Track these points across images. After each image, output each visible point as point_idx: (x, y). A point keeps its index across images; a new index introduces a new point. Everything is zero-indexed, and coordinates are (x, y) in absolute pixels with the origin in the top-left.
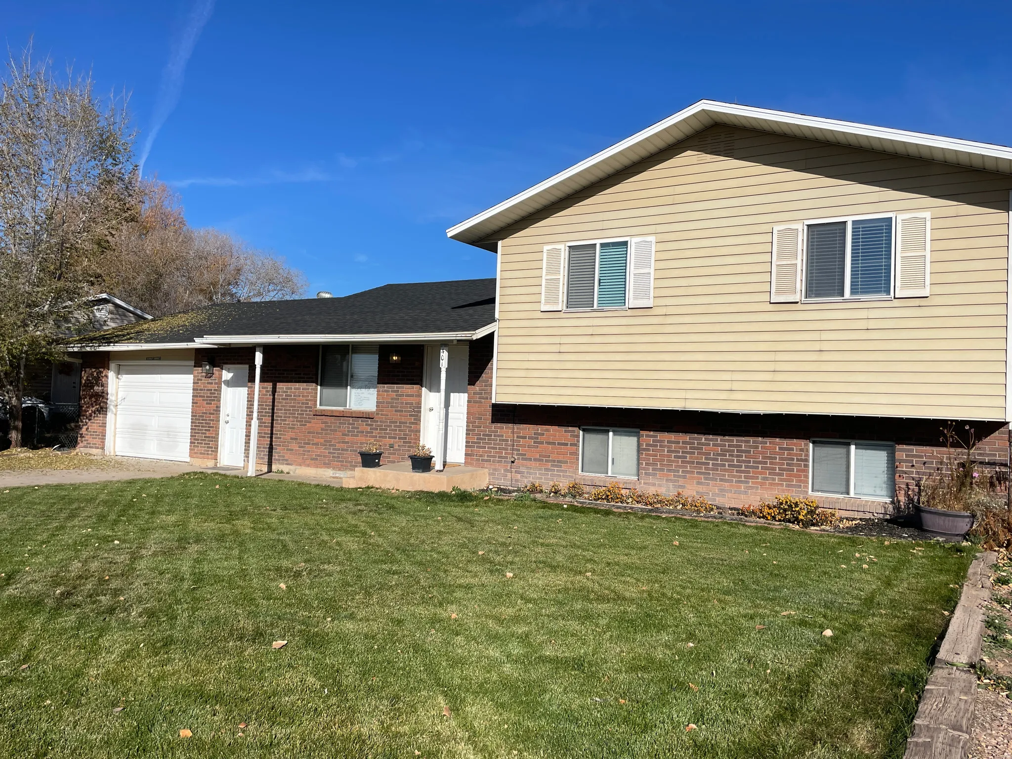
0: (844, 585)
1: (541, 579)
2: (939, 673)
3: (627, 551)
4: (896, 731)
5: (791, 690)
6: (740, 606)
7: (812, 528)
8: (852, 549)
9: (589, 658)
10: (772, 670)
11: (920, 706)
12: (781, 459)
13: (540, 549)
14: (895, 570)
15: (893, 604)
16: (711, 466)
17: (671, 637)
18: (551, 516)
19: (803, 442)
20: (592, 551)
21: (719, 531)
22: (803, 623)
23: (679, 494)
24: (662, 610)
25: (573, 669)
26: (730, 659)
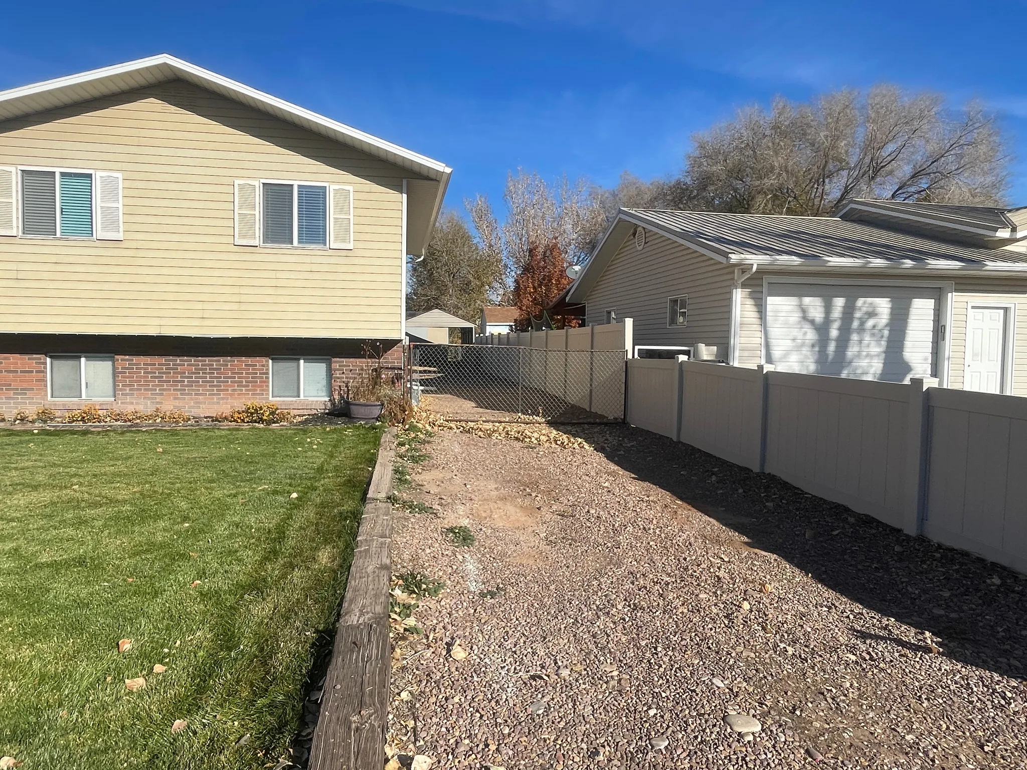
0: (301, 461)
1: (20, 499)
2: (369, 507)
3: (112, 463)
4: (346, 548)
5: (271, 540)
6: (224, 489)
7: (274, 425)
8: (304, 437)
9: (91, 555)
10: (255, 529)
11: (360, 528)
12: (247, 373)
13: (14, 473)
14: (335, 446)
15: (336, 469)
16: (186, 383)
17: (167, 523)
18: (21, 442)
19: (264, 360)
20: (75, 467)
21: (197, 436)
22: (275, 492)
23: (157, 409)
24: (156, 504)
25: (75, 566)
26: (221, 529)
